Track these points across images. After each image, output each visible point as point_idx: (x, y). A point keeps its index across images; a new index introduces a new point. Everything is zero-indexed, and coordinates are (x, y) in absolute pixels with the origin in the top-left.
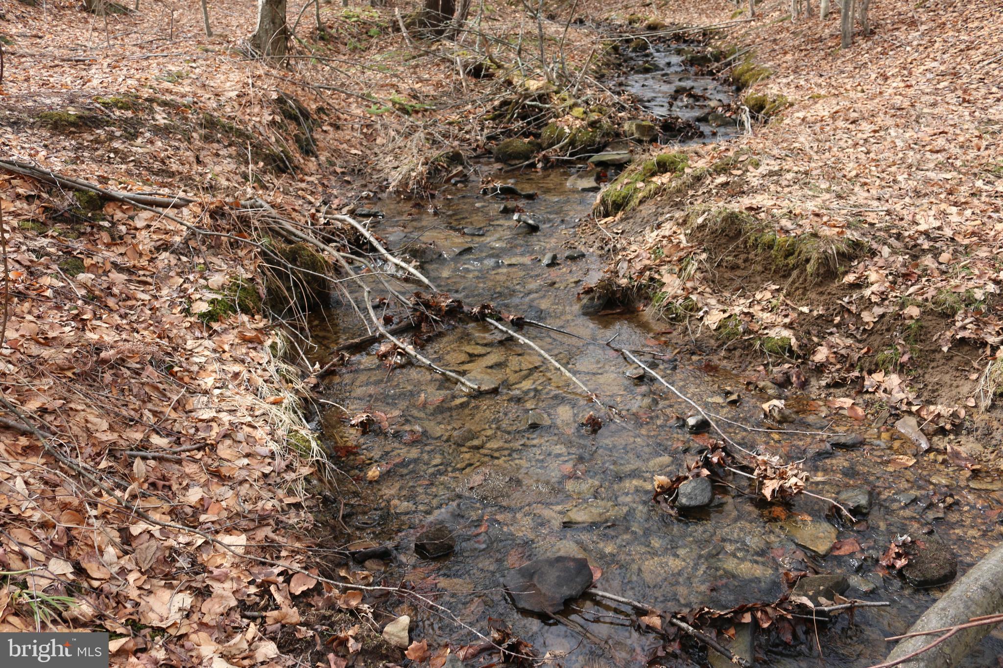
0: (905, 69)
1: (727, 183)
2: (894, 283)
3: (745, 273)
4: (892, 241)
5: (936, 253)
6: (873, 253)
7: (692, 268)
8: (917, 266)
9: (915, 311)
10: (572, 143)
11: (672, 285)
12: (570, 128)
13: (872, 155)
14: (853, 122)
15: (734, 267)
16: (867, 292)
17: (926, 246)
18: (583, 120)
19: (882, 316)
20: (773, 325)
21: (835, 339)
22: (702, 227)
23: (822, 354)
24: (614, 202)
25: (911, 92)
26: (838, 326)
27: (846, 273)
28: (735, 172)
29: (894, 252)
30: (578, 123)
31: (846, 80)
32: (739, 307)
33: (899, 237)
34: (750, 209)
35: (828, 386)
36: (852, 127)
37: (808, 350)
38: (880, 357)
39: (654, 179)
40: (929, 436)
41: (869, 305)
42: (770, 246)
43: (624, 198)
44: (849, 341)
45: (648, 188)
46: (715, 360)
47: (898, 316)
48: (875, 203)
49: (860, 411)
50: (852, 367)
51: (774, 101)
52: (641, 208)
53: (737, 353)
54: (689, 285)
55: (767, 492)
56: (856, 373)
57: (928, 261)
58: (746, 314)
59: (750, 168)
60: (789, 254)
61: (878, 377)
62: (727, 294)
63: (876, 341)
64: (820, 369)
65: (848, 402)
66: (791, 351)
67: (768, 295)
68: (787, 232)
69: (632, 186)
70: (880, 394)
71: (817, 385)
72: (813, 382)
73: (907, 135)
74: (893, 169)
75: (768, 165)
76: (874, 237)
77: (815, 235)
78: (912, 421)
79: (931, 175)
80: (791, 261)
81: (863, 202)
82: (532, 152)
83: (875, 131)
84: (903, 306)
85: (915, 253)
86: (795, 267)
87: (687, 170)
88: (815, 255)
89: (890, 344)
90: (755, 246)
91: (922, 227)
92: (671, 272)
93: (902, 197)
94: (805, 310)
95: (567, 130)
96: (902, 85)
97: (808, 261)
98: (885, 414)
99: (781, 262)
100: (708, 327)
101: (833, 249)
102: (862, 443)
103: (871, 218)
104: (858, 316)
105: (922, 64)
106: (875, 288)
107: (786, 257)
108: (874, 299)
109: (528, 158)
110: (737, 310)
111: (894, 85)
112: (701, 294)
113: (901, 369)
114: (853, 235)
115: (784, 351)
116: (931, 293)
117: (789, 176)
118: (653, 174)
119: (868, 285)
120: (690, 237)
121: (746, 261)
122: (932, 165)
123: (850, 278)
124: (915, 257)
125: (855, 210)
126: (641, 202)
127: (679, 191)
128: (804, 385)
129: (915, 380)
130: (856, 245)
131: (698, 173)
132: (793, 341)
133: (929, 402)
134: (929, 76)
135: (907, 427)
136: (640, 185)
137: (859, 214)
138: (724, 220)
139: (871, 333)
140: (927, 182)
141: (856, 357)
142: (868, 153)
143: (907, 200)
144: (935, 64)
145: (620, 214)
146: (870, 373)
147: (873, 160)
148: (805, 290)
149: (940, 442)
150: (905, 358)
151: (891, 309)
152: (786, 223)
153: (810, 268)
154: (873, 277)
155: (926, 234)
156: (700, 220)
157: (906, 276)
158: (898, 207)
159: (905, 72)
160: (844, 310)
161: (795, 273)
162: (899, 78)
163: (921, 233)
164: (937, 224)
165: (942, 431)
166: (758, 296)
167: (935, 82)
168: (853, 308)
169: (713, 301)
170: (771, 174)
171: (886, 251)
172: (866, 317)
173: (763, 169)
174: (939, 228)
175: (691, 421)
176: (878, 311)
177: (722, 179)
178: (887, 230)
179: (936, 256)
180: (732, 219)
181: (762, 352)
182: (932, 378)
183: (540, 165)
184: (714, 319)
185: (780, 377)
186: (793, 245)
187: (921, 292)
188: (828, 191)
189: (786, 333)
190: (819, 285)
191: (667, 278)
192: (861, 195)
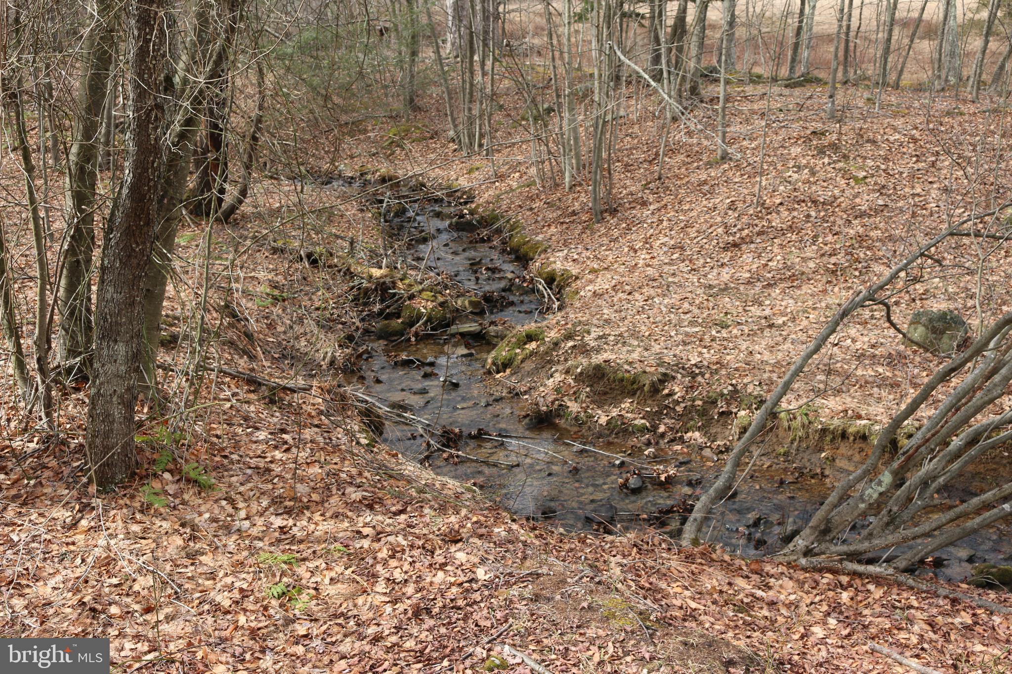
0: (647, 243)
1: (575, 346)
2: (687, 391)
3: (612, 396)
4: (681, 371)
5: (703, 375)
6: (674, 378)
7: (583, 396)
8: (695, 382)
9: (700, 403)
10: (429, 320)
11: (574, 407)
12: (425, 308)
13: (651, 320)
14: (630, 294)
15: (605, 393)
16: (676, 397)
17: (697, 371)
18: (432, 301)
19: (685, 407)
20: (635, 419)
21: (666, 421)
22: (581, 373)
23: (662, 429)
24: (502, 363)
25: (655, 262)
26: (666, 415)
27: (663, 389)
28: (577, 338)
29: (683, 376)
30: (430, 305)
31: (607, 253)
32: (615, 412)
33: (683, 368)
34: (605, 361)
35: (668, 442)
36: (630, 297)
37: (655, 428)
38: (689, 425)
39: (527, 346)
40: (717, 455)
41: (678, 403)
42: (622, 380)
43: (509, 360)
44: (673, 421)
45: (525, 352)
46: (611, 439)
47: (693, 406)
48: (665, 351)
49: (685, 450)
50: (677, 432)
51: (563, 275)
52: (523, 365)
53: (621, 434)
54: (584, 405)
55: (663, 479)
56: (680, 434)
57: (699, 379)
58: (619, 415)
59: (585, 335)
60: (633, 383)
61: (689, 434)
62: (606, 407)
63: (685, 419)
64: (663, 435)
65: (679, 447)
66: (647, 429)
67: (628, 405)
68: (629, 372)
69: (513, 352)
70: (693, 441)
71: (663, 443)
72: (661, 441)
73: (665, 302)
74: (666, 328)
75: (595, 332)
76: (672, 370)
77: (645, 372)
78: (709, 450)
79: (687, 329)
80: (635, 386)
81: (658, 351)
82: (405, 329)
83: (646, 300)
84: (694, 401)
85: (694, 376)
86: (638, 389)
87: (547, 339)
88: (648, 382)
89: (692, 419)
90: (614, 381)
91: (693, 362)
92: (570, 400)
93: (677, 346)
94: (648, 409)
95: (423, 310)
96: (648, 256)
97: (644, 385)
98: (696, 449)
99: (630, 387)
100: (601, 425)
101: (655, 379)
102: (691, 461)
103: (666, 360)
104: (674, 409)
105: (658, 239)
106: (679, 394)
107: (632, 385)
108: (680, 400)
109: (403, 335)
110: (614, 414)
111: (643, 256)
112: (592, 409)
113: (699, 429)
114: (662, 370)
115: (643, 430)
116: (705, 394)
117: (612, 338)
118: (525, 344)
119: (676, 394)
120: (575, 380)
121: (611, 389)
122: (686, 323)
123: (666, 391)
124: (693, 378)
125: (658, 357)
126: (522, 362)
127: (547, 353)
128: (657, 443)
129: (706, 433)
130: (665, 375)
131: (555, 340)
132: (648, 424)
133: (713, 441)
134: (665, 249)
135: (707, 452)
136: (518, 351)
137: (660, 358)
138: (594, 368)
139: (682, 415)
140: (687, 334)
141: (678, 427)
142: (649, 318)
143: (680, 347)
144: (667, 239)
145: (508, 371)
146: (686, 433)
147: (654, 323)
148: (645, 400)
149: (721, 456)
150: (700, 424)
151: (689, 403)
152: (626, 367)
153: (646, 388)
154: (677, 390)
155: (695, 365)
156: (579, 370)
157: (692, 387)
158: (678, 352)
159: (648, 246)
160: (667, 407)
161: (638, 393)
162: (645, 251)
163: (693, 365)
164: (699, 359)
165: (721, 452)
166: (623, 406)
167: (669, 254)
168: (671, 405)
169: (600, 412)
170: (600, 337)
171: (679, 376)
172: (678, 409)
173: (593, 335)
174: (701, 362)
175: (617, 462)
176: (683, 405)
177: (570, 344)
178: (677, 365)
179: (703, 376)
180: (598, 367)
181: (634, 432)
182: (713, 431)
183: (413, 339)
184: (603, 420)
185: (645, 441)
186: (634, 378)
187: (700, 394)
188: (639, 346)
189: (643, 421)
190: (652, 396)
191: (569, 404)
192: (656, 348)
